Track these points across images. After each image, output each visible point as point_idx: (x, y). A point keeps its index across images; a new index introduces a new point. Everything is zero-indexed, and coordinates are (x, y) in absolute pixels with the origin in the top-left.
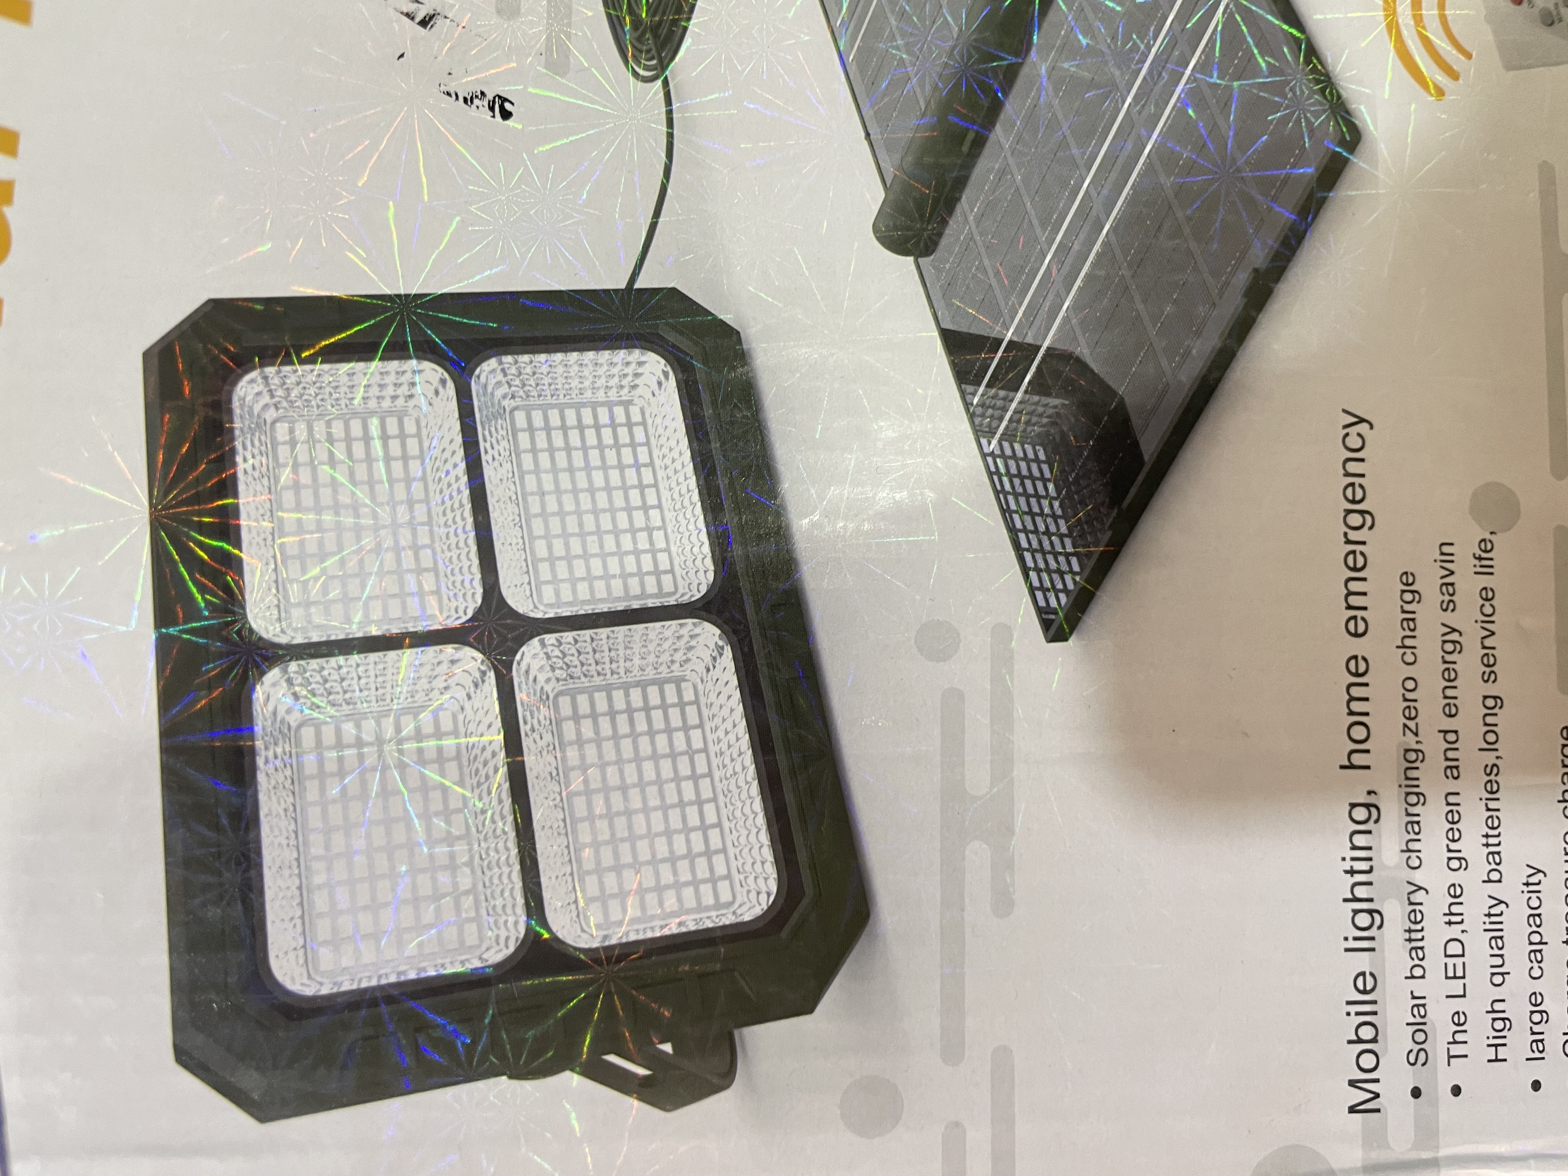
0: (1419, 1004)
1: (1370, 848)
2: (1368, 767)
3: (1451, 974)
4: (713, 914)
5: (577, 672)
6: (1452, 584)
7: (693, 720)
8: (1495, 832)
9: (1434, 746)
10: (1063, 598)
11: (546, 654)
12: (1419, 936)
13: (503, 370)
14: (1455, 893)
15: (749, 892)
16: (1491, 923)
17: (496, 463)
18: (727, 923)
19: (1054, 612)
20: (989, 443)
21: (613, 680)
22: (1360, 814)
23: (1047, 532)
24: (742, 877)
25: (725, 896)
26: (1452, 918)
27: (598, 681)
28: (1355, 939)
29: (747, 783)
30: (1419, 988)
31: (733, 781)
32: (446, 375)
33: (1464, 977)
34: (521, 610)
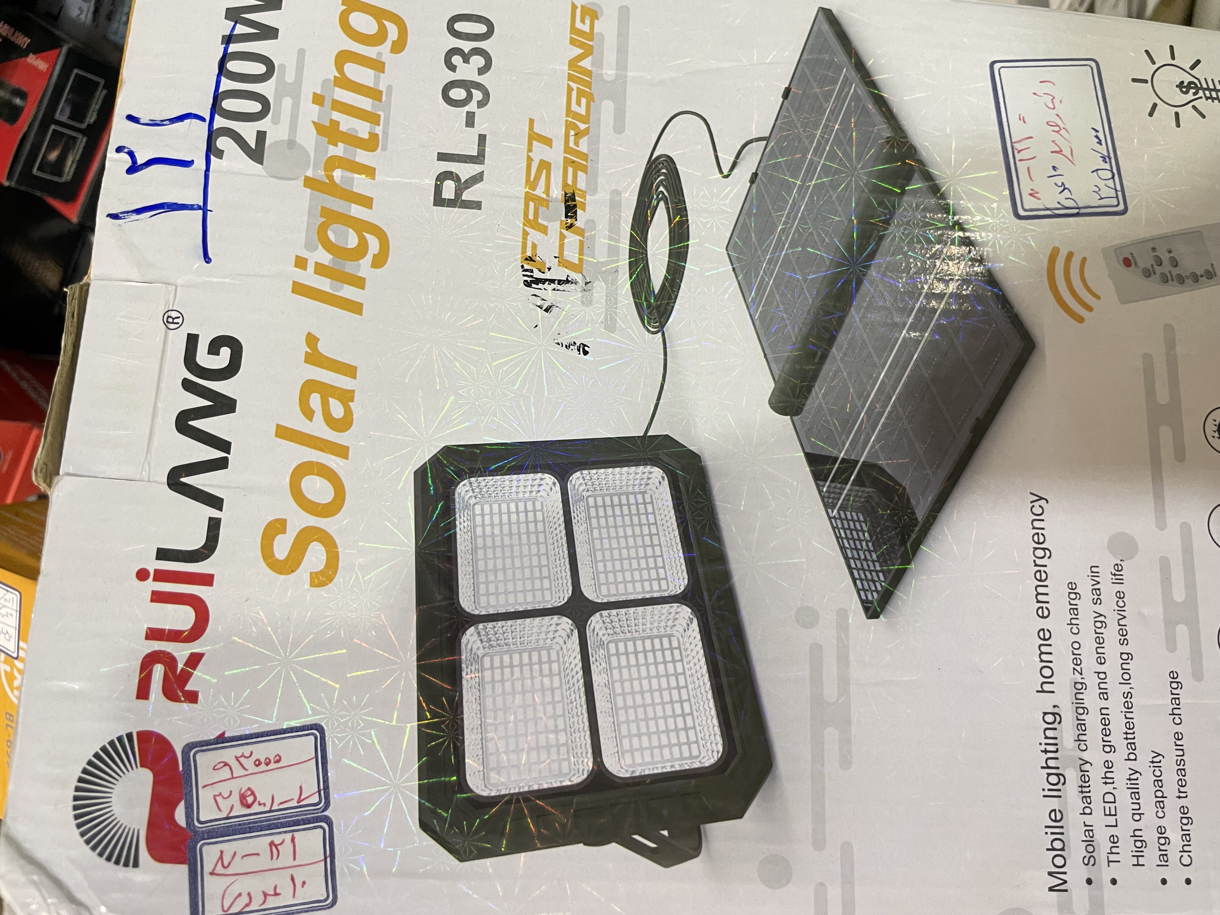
0: (1089, 829)
1: (1056, 738)
2: (1053, 692)
3: (1107, 812)
4: (689, 761)
5: (618, 630)
6: (1099, 589)
7: (677, 657)
8: (1131, 731)
9: (1092, 681)
10: (875, 595)
11: (603, 621)
12: (1087, 789)
13: (583, 477)
14: (1109, 766)
15: (708, 750)
16: (1131, 784)
17: (579, 524)
18: (696, 766)
19: (871, 602)
20: (833, 512)
21: (636, 635)
22: (1050, 718)
23: (866, 559)
24: (704, 742)
25: (695, 753)
26: (1107, 780)
27: (629, 635)
28: (1049, 790)
29: (706, 692)
30: (1088, 819)
31: (698, 690)
32: (556, 480)
33: (1115, 815)
34: (590, 598)
